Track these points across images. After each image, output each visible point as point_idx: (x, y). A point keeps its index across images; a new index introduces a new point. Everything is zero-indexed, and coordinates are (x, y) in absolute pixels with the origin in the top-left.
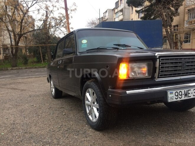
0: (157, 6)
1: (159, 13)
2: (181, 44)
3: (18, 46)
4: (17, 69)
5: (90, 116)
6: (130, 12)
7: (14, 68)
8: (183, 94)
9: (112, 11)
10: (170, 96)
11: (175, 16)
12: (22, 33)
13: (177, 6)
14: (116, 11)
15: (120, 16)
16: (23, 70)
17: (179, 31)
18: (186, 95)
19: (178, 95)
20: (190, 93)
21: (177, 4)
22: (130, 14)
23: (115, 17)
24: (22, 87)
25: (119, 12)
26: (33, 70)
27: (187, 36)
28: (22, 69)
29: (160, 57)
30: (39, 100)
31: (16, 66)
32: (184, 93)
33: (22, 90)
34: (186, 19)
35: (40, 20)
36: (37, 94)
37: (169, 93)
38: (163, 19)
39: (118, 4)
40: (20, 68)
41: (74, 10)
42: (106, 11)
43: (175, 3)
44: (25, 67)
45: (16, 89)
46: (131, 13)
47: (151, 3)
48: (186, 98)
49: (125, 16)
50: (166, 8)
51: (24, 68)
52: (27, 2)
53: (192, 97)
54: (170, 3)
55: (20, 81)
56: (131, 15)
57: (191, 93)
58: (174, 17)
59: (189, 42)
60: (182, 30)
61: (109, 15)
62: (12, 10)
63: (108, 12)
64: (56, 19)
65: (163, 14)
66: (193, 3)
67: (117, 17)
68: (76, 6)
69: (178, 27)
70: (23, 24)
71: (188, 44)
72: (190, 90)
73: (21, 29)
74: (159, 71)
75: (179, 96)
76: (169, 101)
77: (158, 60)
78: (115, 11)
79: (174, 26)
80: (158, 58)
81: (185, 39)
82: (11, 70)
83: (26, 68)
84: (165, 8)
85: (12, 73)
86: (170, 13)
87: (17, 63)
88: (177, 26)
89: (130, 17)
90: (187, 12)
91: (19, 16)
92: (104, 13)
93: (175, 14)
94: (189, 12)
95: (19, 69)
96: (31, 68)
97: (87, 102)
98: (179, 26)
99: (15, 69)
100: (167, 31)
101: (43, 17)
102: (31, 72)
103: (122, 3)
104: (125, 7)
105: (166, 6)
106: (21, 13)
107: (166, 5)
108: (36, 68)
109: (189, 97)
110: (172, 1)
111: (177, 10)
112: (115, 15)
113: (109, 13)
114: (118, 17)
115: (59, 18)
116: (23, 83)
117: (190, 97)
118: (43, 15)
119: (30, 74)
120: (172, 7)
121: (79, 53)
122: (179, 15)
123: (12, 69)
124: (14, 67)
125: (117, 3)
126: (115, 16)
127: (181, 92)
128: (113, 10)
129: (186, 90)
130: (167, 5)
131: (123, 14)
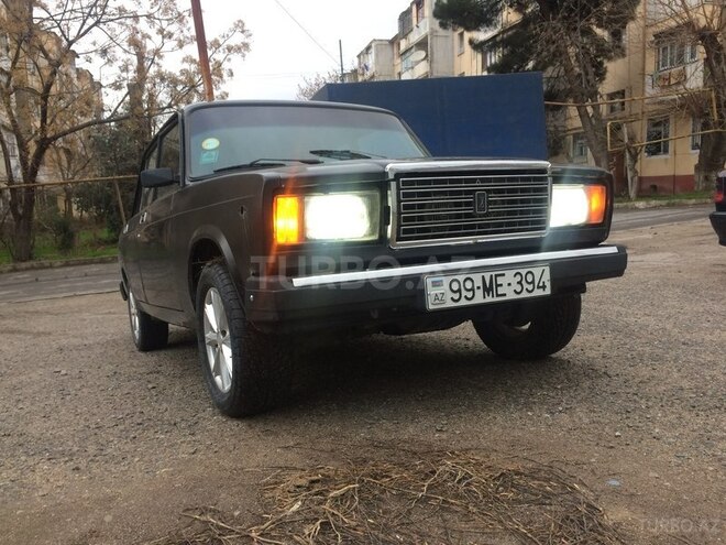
0: (545, 24)
1: (552, 48)
2: (634, 158)
3: (34, 182)
4: (33, 268)
5: (218, 379)
6: (453, 48)
7: (24, 265)
8: (479, 288)
9: (389, 48)
10: (431, 291)
11: (610, 59)
12: (48, 136)
13: (616, 21)
14: (404, 45)
15: (418, 63)
16: (57, 270)
17: (626, 113)
18: (487, 290)
19: (459, 291)
20: (501, 285)
21: (615, 14)
22: (453, 56)
23: (398, 69)
24: (41, 324)
25: (413, 50)
26: (94, 268)
27: (658, 129)
28: (51, 267)
29: (398, 175)
30: (85, 359)
31: (30, 258)
32: (481, 285)
33: (39, 334)
34: (650, 67)
35: (116, 86)
36: (86, 342)
37: (429, 281)
38: (568, 70)
39: (410, 21)
40: (46, 263)
41: (239, 49)
42: (368, 48)
43: (610, 12)
44: (64, 260)
45: (20, 332)
46: (456, 54)
47: (524, 14)
48: (489, 299)
49: (435, 65)
50: (575, 29)
51: (59, 263)
52: (63, 22)
53: (511, 296)
54: (589, 12)
55: (39, 309)
56: (457, 59)
57: (505, 285)
58: (606, 64)
59: (666, 151)
60: (637, 109)
61: (377, 62)
62: (8, 50)
63: (373, 50)
64: (174, 82)
65: (567, 53)
66: (669, 10)
67: (407, 69)
68: (247, 33)
69: (624, 97)
70: (51, 102)
71: (661, 157)
72: (503, 275)
73: (44, 121)
74: (399, 218)
75: (464, 293)
76: (431, 307)
77: (393, 184)
78: (399, 44)
79: (611, 96)
80: (393, 180)
81: (649, 138)
82: (11, 271)
83: (67, 264)
84: (571, 29)
85: (16, 282)
86: (592, 50)
87: (32, 248)
88: (621, 94)
89: (453, 67)
90: (652, 42)
91: (37, 73)
92: (359, 56)
93: (610, 51)
94: (657, 43)
95: (43, 267)
96: (85, 263)
97: (209, 335)
98: (627, 94)
99: (27, 269)
100: (583, 115)
101: (124, 75)
102: (86, 275)
103: (423, 17)
104: (433, 32)
105: (576, 22)
106: (43, 62)
107: (577, 18)
108: (103, 261)
109: (498, 295)
110: (597, 5)
111: (617, 35)
112: (399, 61)
113: (377, 55)
114: (412, 68)
115: (183, 78)
116: (47, 313)
117: (505, 295)
118: (125, 69)
119: (79, 284)
120: (599, 26)
121: (193, 180)
122: (624, 56)
123: (15, 270)
124: (24, 261)
125: (405, 18)
126: (399, 65)
127: (472, 281)
128: (394, 42)
129: (487, 276)
130: (581, 20)
131: (427, 55)
